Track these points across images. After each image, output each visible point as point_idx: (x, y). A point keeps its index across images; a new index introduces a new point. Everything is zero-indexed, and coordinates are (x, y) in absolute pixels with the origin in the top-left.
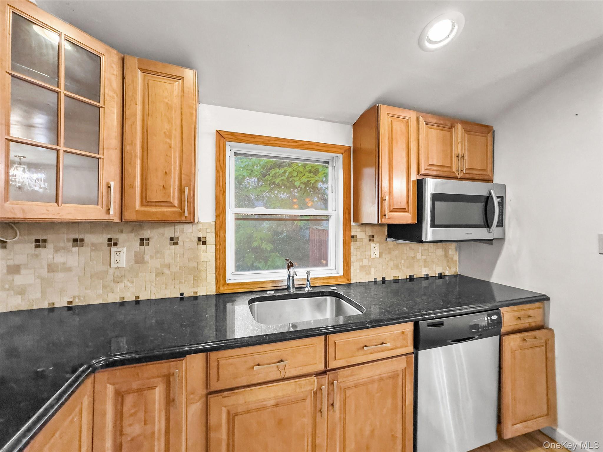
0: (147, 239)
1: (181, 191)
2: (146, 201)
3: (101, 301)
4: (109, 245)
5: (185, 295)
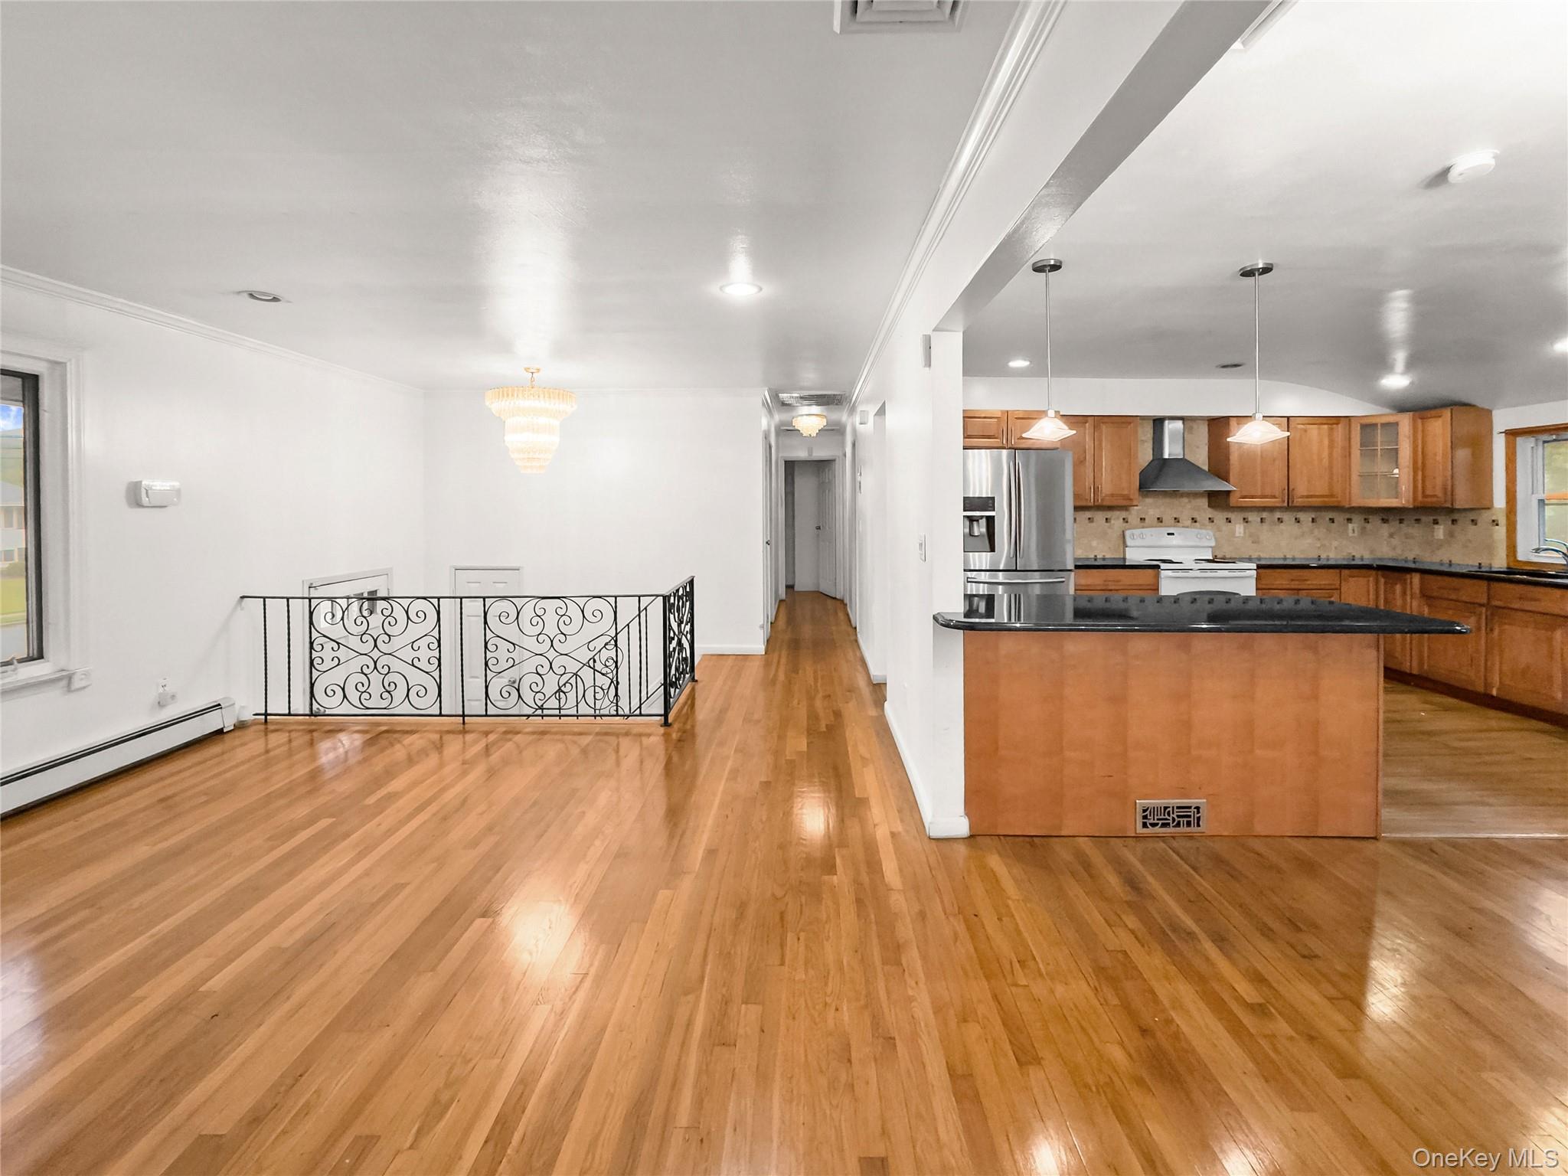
0: (1456, 520)
4: (1433, 524)
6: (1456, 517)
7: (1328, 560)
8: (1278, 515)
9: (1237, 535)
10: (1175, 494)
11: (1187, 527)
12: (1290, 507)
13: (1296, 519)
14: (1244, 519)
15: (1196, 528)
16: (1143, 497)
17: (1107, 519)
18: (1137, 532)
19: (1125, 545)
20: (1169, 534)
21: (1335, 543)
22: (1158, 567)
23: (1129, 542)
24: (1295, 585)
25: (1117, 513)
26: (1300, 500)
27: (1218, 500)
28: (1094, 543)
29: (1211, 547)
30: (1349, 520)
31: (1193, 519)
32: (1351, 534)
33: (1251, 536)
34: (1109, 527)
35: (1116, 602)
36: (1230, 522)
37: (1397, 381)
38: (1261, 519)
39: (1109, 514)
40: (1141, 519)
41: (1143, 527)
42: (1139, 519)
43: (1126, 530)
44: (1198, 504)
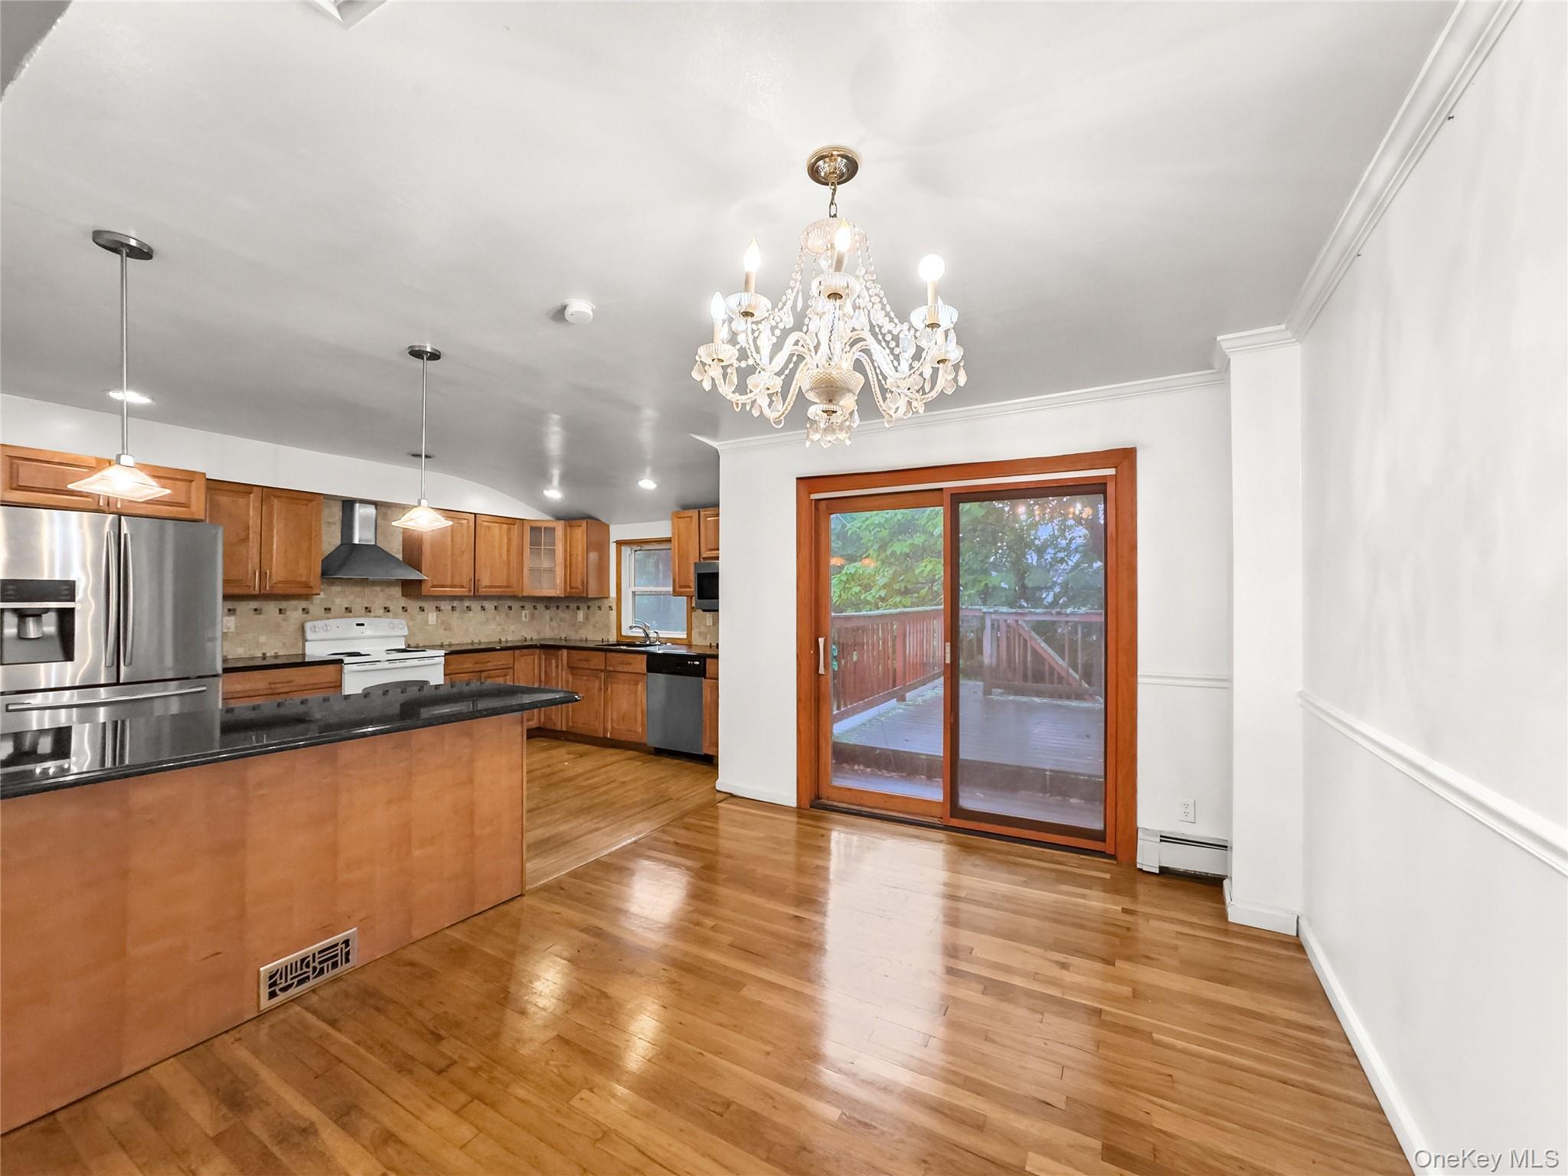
3: (574, 638)
6: (589, 604)
7: (507, 642)
8: (467, 604)
9: (430, 623)
10: (364, 582)
11: (380, 617)
12: (476, 596)
13: (482, 607)
14: (437, 608)
15: (390, 618)
16: (328, 585)
17: (280, 610)
18: (319, 624)
19: (305, 640)
20: (358, 625)
21: (512, 628)
22: (341, 661)
23: (309, 635)
24: (478, 667)
25: (294, 603)
26: (484, 590)
27: (411, 589)
28: (262, 639)
29: (404, 636)
30: (523, 607)
31: (385, 608)
32: (524, 619)
33: (443, 622)
34: (284, 619)
35: (292, 707)
36: (423, 610)
37: (554, 494)
38: (452, 607)
39: (284, 605)
40: (326, 609)
41: (328, 619)
42: (323, 609)
43: (306, 621)
44: (392, 593)
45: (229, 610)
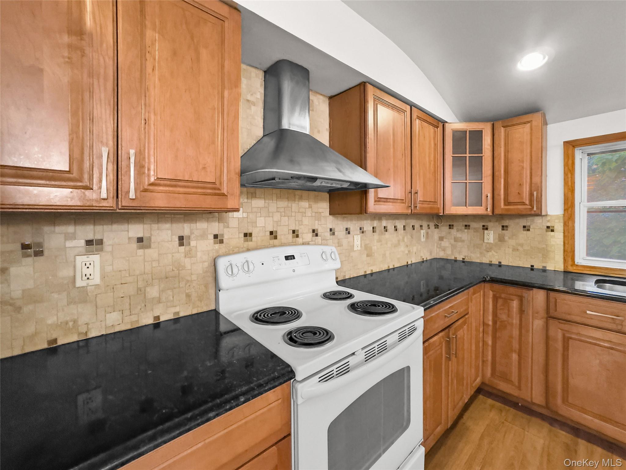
0: (507, 226)
1: (531, 195)
2: (507, 203)
3: (478, 261)
4: (483, 229)
5: (535, 267)
6: (506, 223)
8: (384, 223)
9: (355, 249)
11: (308, 244)
13: (395, 227)
14: (360, 228)
15: (317, 245)
17: (181, 238)
18: (238, 259)
19: (218, 289)
20: (287, 258)
21: (415, 249)
23: (224, 279)
25: (201, 226)
29: (336, 269)
30: (422, 226)
31: (313, 231)
33: (366, 247)
34: (187, 255)
36: (348, 232)
38: (373, 228)
39: (186, 228)
40: (246, 235)
41: (248, 250)
42: (242, 235)
43: (219, 256)
44: (320, 210)
45: (89, 243)
